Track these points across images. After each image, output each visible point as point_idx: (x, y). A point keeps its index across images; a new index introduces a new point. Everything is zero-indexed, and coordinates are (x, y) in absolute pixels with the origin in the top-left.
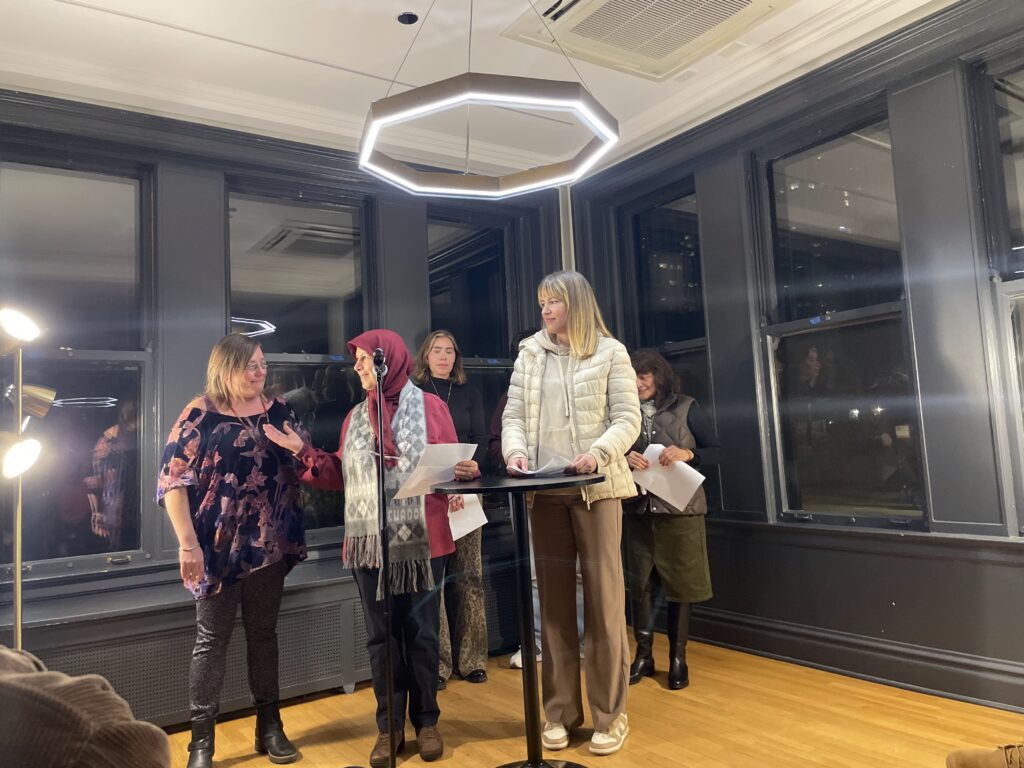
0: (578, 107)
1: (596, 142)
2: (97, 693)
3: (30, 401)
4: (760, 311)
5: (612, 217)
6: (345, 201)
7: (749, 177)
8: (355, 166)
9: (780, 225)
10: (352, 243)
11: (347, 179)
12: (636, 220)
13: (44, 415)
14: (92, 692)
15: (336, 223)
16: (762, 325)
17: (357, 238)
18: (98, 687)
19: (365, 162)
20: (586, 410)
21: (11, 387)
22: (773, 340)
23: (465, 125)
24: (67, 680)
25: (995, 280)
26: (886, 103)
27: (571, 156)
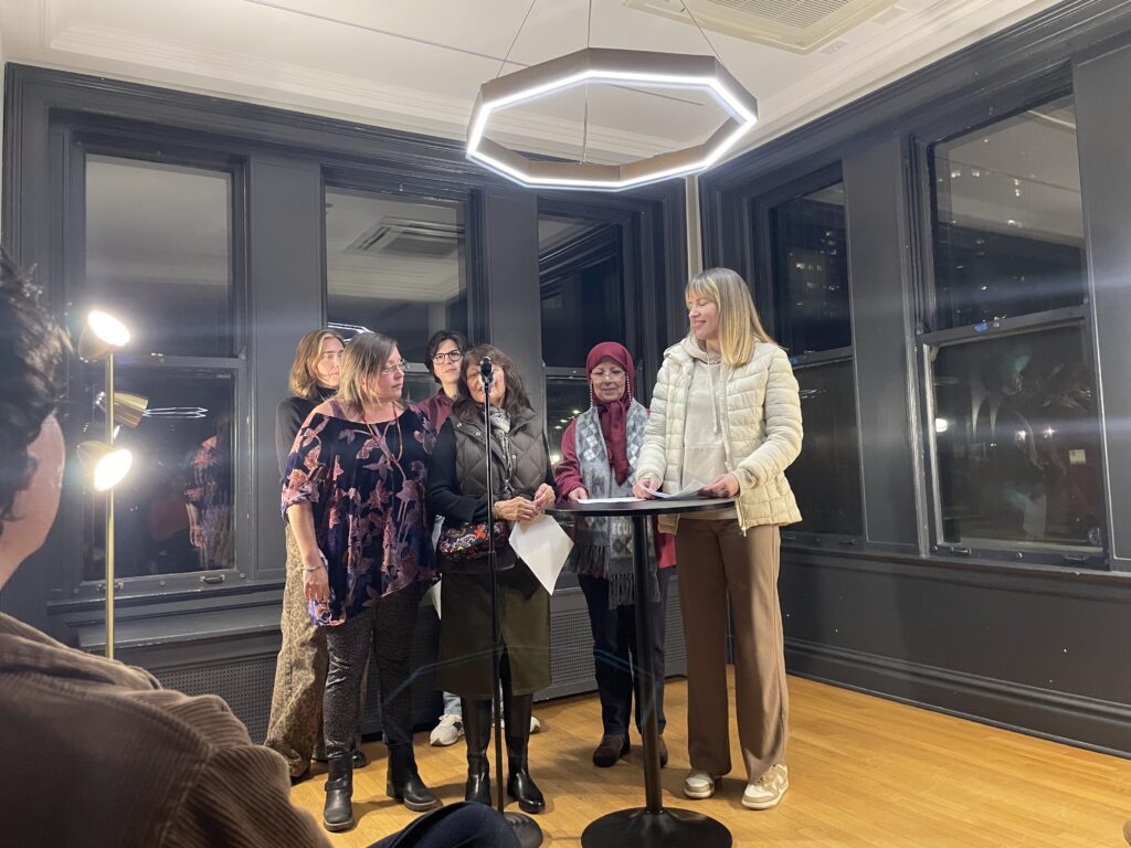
0: (713, 84)
1: (731, 125)
2: (214, 714)
3: (122, 410)
4: (916, 317)
5: (746, 211)
6: (449, 195)
7: (907, 162)
8: (462, 157)
9: (941, 219)
10: (456, 241)
11: (452, 171)
12: (773, 212)
13: (136, 424)
14: (212, 711)
15: (438, 219)
16: (919, 333)
17: (461, 236)
18: (217, 707)
19: (473, 151)
20: (741, 424)
21: (102, 394)
22: (931, 350)
23: (583, 108)
24: (184, 699)
26: (1070, 75)
27: (702, 140)
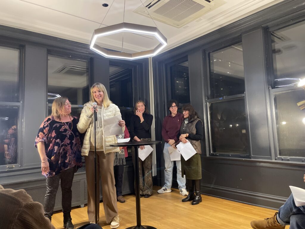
0: (156, 34)
1: (160, 45)
4: (205, 96)
5: (164, 67)
6: (84, 59)
7: (203, 57)
8: (89, 49)
9: (211, 71)
10: (86, 71)
11: (85, 52)
12: (171, 68)
14: (22, 194)
15: (81, 65)
16: (206, 99)
17: (87, 70)
19: (92, 47)
22: (209, 104)
23: (122, 38)
24: (14, 191)
25: (270, 88)
26: (241, 38)
27: (153, 48)
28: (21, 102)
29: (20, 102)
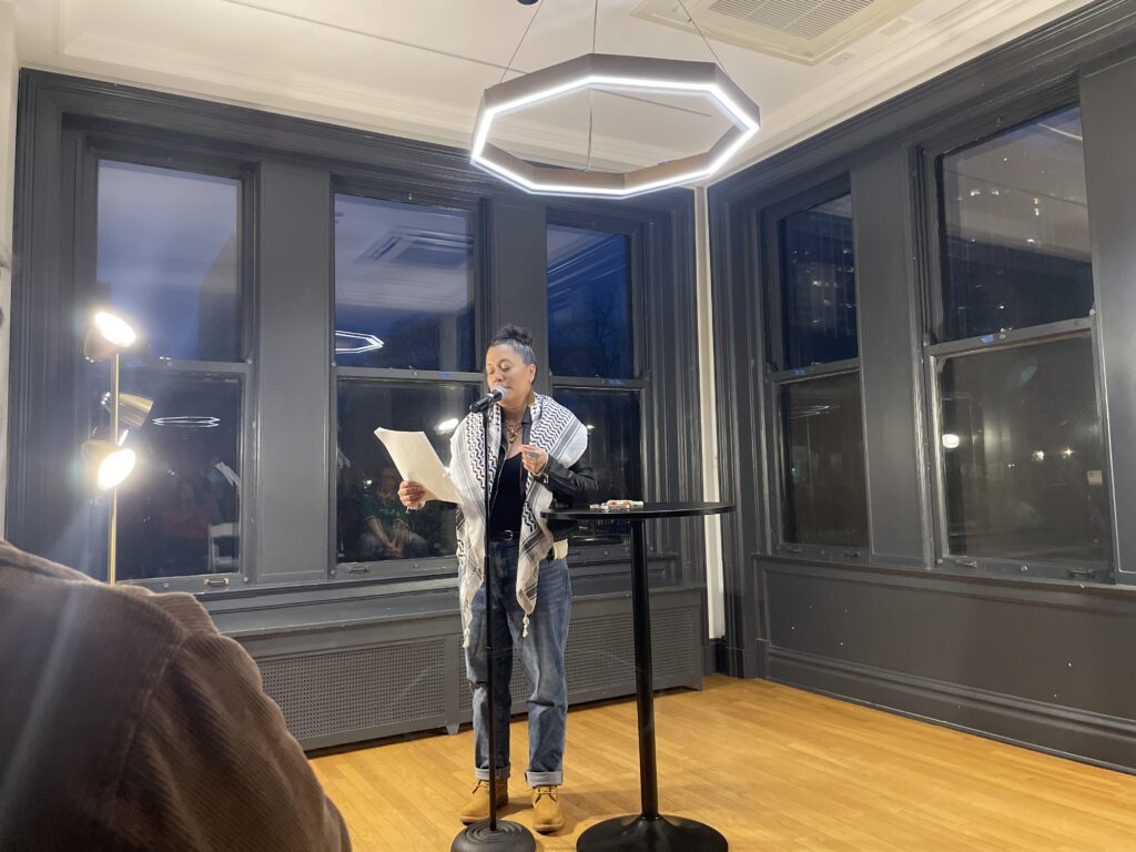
0: (713, 90)
1: (734, 132)
3: (128, 410)
4: (923, 329)
5: (754, 222)
6: (457, 203)
7: (915, 174)
8: (466, 162)
9: (949, 231)
10: (464, 251)
11: (461, 180)
12: (782, 224)
13: (141, 425)
15: (449, 229)
16: (925, 344)
17: (470, 246)
19: (477, 157)
21: (108, 395)
22: (937, 362)
26: (1077, 88)
27: (707, 150)
28: (250, 362)
29: (244, 361)
